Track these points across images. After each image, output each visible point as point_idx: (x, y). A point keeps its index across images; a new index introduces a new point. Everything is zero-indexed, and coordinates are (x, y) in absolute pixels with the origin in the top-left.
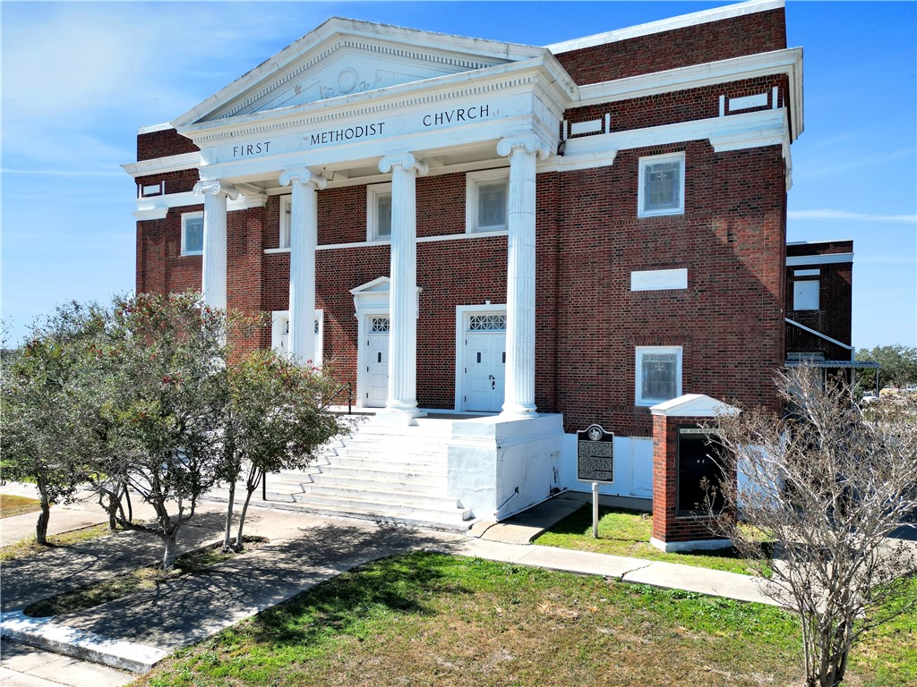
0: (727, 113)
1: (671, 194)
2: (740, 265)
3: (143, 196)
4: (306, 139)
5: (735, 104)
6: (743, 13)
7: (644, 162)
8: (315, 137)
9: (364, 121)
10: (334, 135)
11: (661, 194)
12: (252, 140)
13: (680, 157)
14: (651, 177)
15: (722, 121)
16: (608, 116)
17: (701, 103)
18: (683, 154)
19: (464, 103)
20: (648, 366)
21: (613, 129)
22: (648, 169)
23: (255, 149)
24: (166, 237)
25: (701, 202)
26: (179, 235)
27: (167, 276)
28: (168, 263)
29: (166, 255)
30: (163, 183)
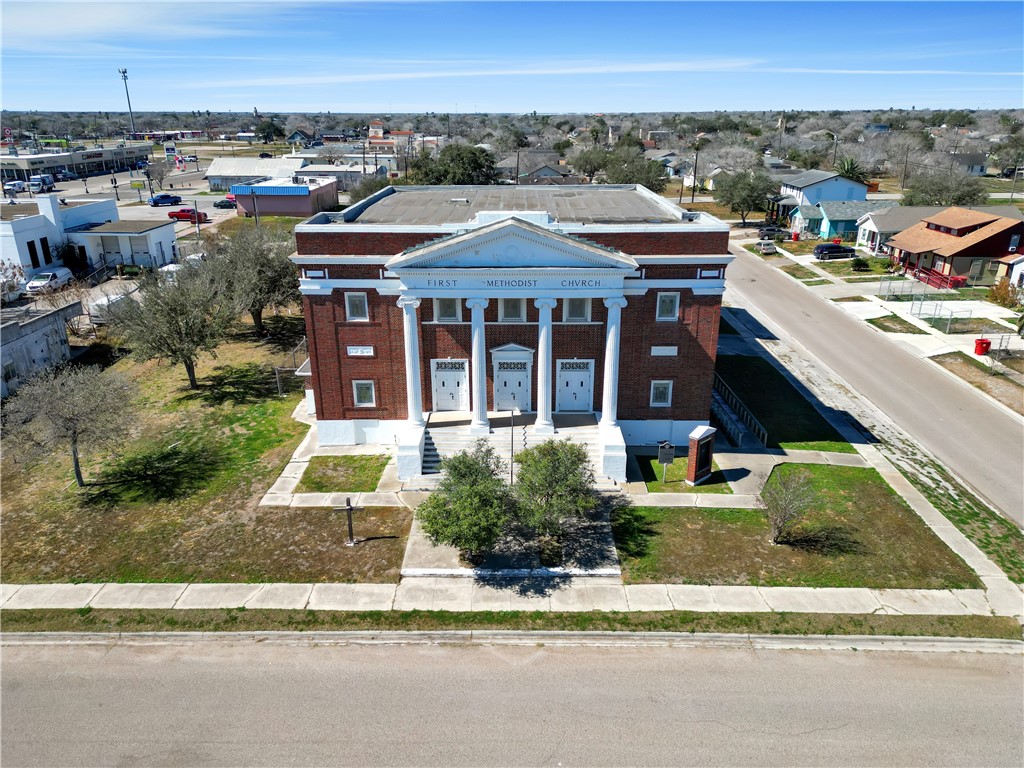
0: (701, 278)
2: (700, 346)
3: (306, 277)
4: (484, 282)
6: (712, 230)
7: (660, 294)
8: (490, 282)
9: (524, 278)
10: (504, 283)
11: (666, 310)
12: (445, 278)
14: (663, 302)
15: (697, 281)
16: (644, 270)
18: (679, 293)
19: (587, 278)
20: (656, 388)
21: (646, 278)
22: (661, 297)
23: (445, 283)
24: (334, 308)
25: (686, 317)
26: (344, 307)
27: (337, 333)
28: (337, 326)
29: (335, 320)
30: (326, 270)
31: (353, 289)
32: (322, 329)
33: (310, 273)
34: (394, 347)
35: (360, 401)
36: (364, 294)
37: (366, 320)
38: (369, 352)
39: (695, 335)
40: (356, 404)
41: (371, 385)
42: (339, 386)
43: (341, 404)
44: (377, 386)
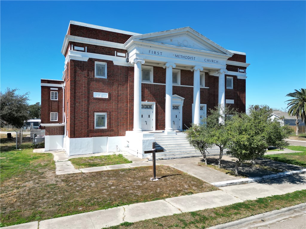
1: (231, 85)
5: (240, 70)
6: (241, 54)
9: (191, 55)
12: (157, 50)
13: (232, 78)
15: (238, 73)
17: (235, 69)
19: (214, 59)
23: (157, 53)
25: (236, 87)
26: (94, 70)
27: (88, 84)
28: (89, 79)
29: (88, 76)
30: (86, 47)
31: (100, 60)
32: (79, 81)
33: (76, 48)
34: (119, 94)
35: (98, 125)
36: (105, 64)
37: (106, 78)
39: (239, 95)
40: (96, 128)
41: (105, 116)
42: (86, 116)
43: (86, 127)
44: (109, 116)
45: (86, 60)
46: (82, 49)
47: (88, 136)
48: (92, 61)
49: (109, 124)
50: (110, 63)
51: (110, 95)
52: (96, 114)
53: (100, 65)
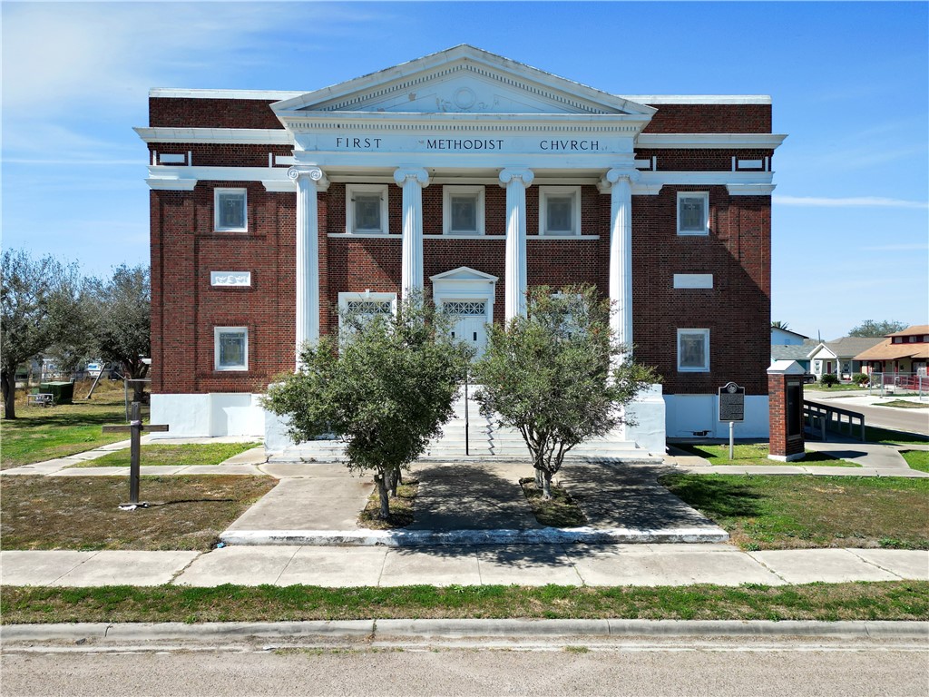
0: (737, 169)
1: (698, 220)
2: (746, 275)
3: (158, 164)
4: (423, 142)
5: (743, 164)
6: (746, 103)
7: (681, 195)
8: (432, 143)
9: (484, 136)
10: (452, 144)
11: (692, 220)
12: (362, 135)
13: (705, 195)
14: (685, 207)
15: (733, 173)
16: (655, 158)
17: (719, 160)
18: (707, 193)
20: (685, 342)
21: (659, 168)
22: (682, 200)
23: (362, 143)
24: (195, 211)
25: (722, 230)
26: (212, 210)
27: (196, 250)
28: (197, 238)
29: (195, 228)
30: (190, 153)
31: (227, 182)
32: (175, 243)
33: (165, 158)
34: (283, 274)
35: (224, 360)
36: (242, 191)
37: (245, 230)
38: (243, 280)
39: (736, 256)
40: (218, 367)
41: (243, 335)
42: (192, 335)
43: (192, 367)
44: (252, 335)
45: (190, 185)
46: (180, 158)
47: (197, 391)
48: (205, 188)
49: (254, 355)
50: (255, 188)
51: (254, 279)
52: (218, 330)
53: (231, 196)
